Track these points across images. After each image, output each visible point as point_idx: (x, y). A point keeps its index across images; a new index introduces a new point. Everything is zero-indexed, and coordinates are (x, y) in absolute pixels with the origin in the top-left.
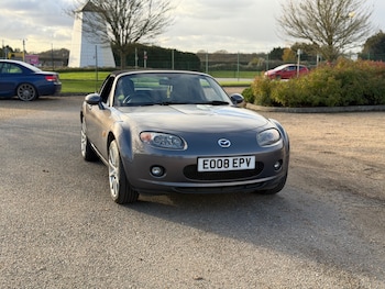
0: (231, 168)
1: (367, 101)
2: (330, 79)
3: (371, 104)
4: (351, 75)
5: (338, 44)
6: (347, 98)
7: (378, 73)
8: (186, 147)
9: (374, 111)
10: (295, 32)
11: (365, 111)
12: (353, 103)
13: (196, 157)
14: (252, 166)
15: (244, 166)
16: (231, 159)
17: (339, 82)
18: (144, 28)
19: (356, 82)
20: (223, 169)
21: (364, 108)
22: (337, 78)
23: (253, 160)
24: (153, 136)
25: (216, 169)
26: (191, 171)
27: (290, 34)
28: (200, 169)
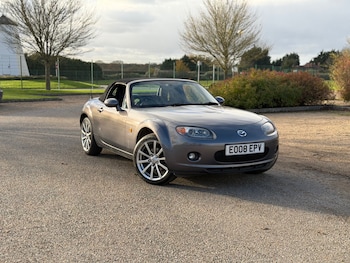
0: (248, 152)
1: (275, 104)
2: (248, 86)
3: (279, 106)
4: (262, 82)
5: (232, 57)
6: (261, 102)
7: (283, 81)
8: (215, 136)
9: (281, 112)
10: (196, 46)
11: (274, 112)
12: (265, 106)
13: (223, 144)
14: (262, 150)
15: (257, 151)
16: (248, 145)
17: (255, 88)
18: (66, 41)
19: (267, 89)
20: (243, 153)
21: (274, 110)
22: (252, 86)
23: (263, 145)
24: (187, 130)
25: (238, 153)
26: (220, 156)
27: (193, 48)
28: (227, 153)
